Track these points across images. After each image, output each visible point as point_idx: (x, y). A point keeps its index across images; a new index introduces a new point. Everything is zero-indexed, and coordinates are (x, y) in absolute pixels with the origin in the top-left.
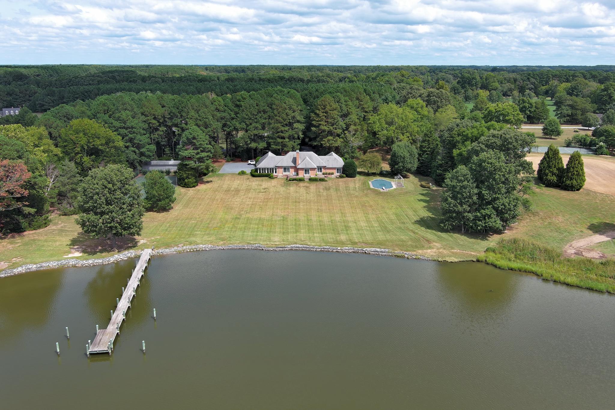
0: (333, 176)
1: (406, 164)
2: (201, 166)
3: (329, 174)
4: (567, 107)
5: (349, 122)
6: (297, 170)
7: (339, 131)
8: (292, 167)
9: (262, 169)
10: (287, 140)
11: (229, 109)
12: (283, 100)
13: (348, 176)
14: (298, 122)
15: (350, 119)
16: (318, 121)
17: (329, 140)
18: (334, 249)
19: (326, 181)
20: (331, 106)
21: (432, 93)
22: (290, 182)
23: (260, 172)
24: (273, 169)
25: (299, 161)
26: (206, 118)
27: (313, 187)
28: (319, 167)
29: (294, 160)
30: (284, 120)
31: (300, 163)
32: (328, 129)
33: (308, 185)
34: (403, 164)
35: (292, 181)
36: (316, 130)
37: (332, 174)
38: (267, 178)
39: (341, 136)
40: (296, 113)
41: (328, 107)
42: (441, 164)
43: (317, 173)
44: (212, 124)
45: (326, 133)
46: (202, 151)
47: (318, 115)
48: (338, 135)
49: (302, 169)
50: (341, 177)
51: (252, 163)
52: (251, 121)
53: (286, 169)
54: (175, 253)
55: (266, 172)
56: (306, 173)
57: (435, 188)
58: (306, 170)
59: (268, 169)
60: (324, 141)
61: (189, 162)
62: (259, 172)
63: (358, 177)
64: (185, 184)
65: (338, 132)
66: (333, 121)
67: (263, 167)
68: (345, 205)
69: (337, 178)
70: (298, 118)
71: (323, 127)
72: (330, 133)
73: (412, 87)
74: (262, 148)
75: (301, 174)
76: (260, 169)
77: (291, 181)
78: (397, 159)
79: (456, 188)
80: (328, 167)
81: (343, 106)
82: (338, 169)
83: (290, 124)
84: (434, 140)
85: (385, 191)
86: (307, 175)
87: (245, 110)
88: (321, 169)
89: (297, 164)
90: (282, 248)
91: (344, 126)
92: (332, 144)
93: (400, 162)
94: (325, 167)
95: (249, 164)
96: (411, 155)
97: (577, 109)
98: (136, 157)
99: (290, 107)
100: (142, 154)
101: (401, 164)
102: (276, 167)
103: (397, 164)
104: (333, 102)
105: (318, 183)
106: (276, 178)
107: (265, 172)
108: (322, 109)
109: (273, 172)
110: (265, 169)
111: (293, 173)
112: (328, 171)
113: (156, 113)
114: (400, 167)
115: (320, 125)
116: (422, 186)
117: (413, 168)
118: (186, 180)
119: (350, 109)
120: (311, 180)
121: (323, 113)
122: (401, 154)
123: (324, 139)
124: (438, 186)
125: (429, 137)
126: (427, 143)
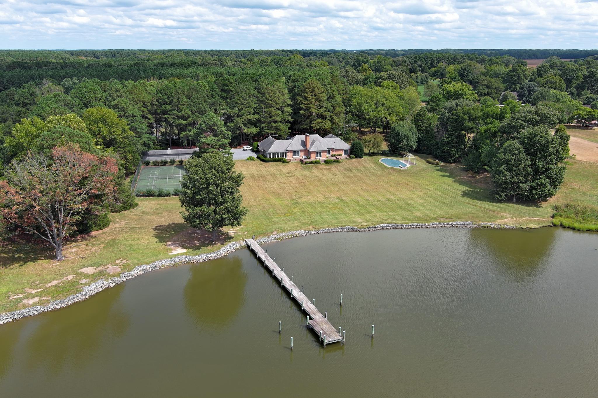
0: (343, 157)
1: (410, 142)
3: (339, 156)
4: (483, 87)
6: (308, 153)
8: (301, 151)
9: (273, 154)
11: (217, 94)
12: (271, 84)
13: (356, 157)
14: (287, 105)
15: (335, 101)
16: (306, 104)
17: (319, 123)
18: (423, 225)
19: (340, 162)
21: (393, 75)
22: (307, 165)
23: (270, 157)
24: (283, 153)
25: (309, 144)
26: (200, 104)
29: (304, 144)
30: (277, 104)
31: (310, 146)
33: (326, 167)
34: (407, 143)
35: (308, 165)
36: (305, 113)
37: (342, 155)
38: (280, 162)
40: (285, 96)
41: (316, 90)
43: (328, 155)
45: (316, 116)
47: (306, 98)
49: (313, 152)
50: (351, 158)
51: (248, 149)
53: (295, 153)
54: (275, 241)
55: (277, 157)
56: (317, 156)
57: (442, 164)
58: (317, 153)
59: (278, 153)
60: (314, 124)
63: (365, 158)
66: (322, 104)
67: (274, 151)
69: (348, 159)
70: (288, 102)
71: (312, 110)
72: (319, 116)
73: (347, 70)
75: (313, 157)
76: (270, 154)
77: (307, 164)
78: (401, 139)
79: (510, 161)
80: (336, 148)
82: (345, 151)
83: (282, 108)
85: (403, 169)
86: (320, 157)
88: (329, 151)
89: (307, 148)
90: (374, 228)
91: (331, 108)
92: (322, 127)
93: (404, 141)
94: (333, 149)
95: (244, 150)
96: (413, 133)
97: (492, 88)
102: (285, 151)
103: (402, 143)
104: (320, 84)
105: (335, 165)
106: (290, 162)
107: (275, 157)
108: (310, 92)
109: (283, 156)
110: (275, 153)
111: (303, 156)
112: (336, 153)
114: (404, 145)
115: (309, 108)
116: (429, 163)
117: (414, 145)
120: (326, 162)
121: (312, 96)
123: (313, 122)
124: (444, 162)
125: (422, 117)
126: (421, 122)
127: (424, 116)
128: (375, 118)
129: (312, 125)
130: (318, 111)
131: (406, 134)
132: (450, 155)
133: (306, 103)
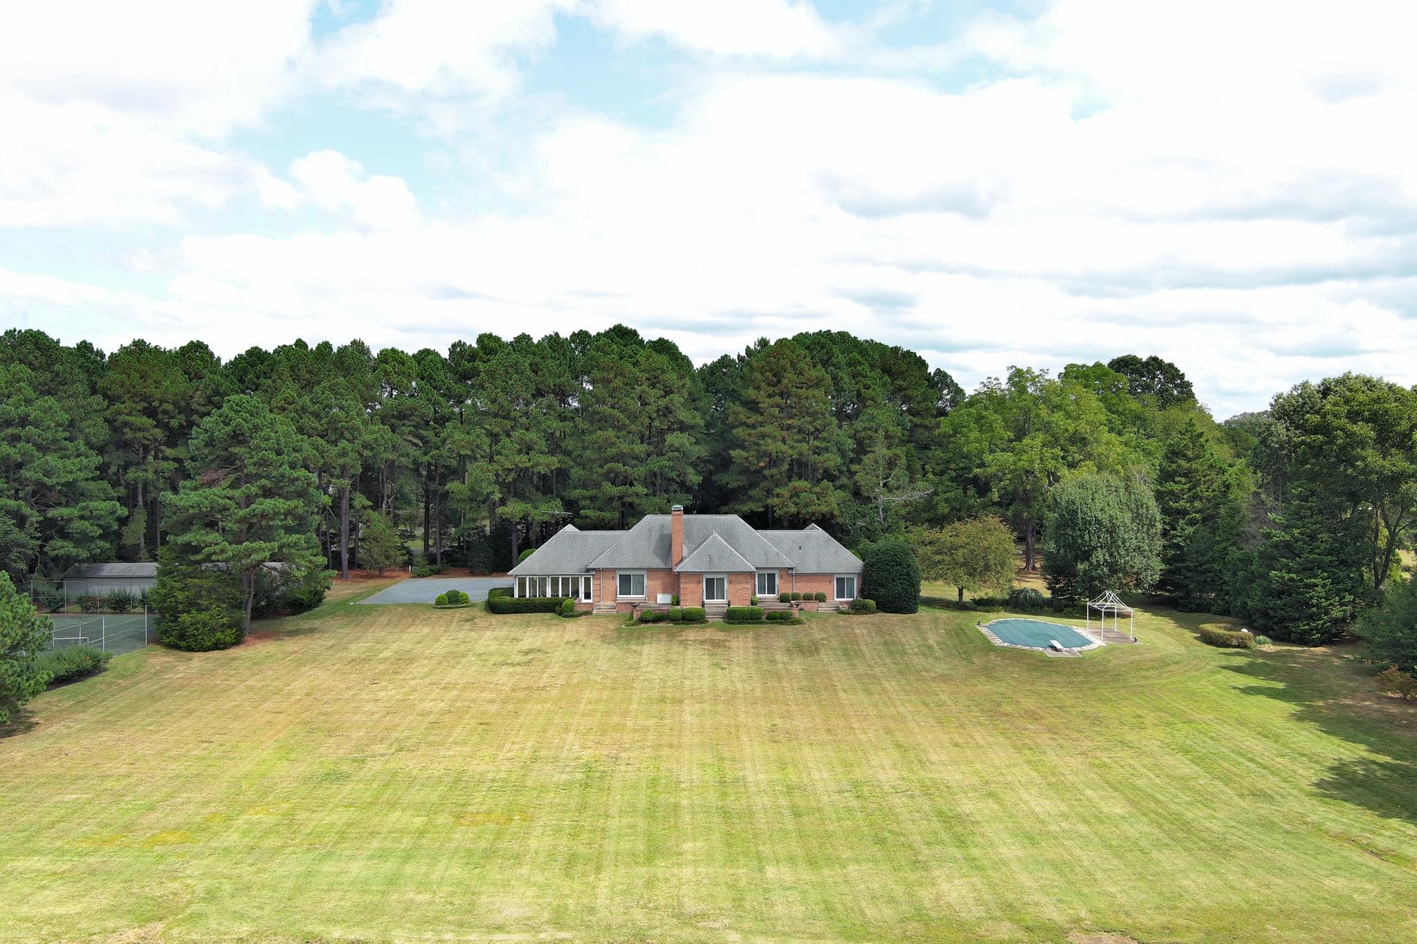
0: (823, 607)
1: (1123, 552)
2: (256, 551)
3: (808, 598)
5: (865, 429)
7: (832, 460)
8: (653, 572)
9: (534, 581)
10: (640, 489)
12: (630, 357)
13: (887, 606)
14: (683, 427)
16: (753, 427)
17: (795, 494)
19: (798, 622)
20: (801, 374)
22: (643, 625)
23: (522, 595)
24: (576, 579)
25: (682, 548)
27: (742, 642)
28: (766, 572)
29: (666, 546)
30: (634, 417)
31: (685, 552)
32: (791, 452)
33: (720, 636)
34: (1111, 555)
35: (650, 625)
36: (747, 459)
37: (821, 598)
38: (551, 614)
39: (838, 483)
40: (675, 397)
41: (789, 378)
42: (1287, 545)
43: (758, 596)
44: (358, 429)
45: (786, 467)
46: (267, 493)
47: (752, 406)
48: (829, 476)
49: (695, 576)
50: (857, 609)
52: (508, 424)
53: (628, 579)
55: (549, 595)
56: (710, 595)
57: (1269, 647)
58: (710, 582)
59: (556, 580)
60: (778, 496)
61: (204, 538)
62: (516, 595)
63: (925, 613)
64: (182, 636)
65: (831, 464)
66: (811, 423)
67: (539, 572)
68: (902, 709)
69: (842, 613)
70: (684, 415)
71: (773, 447)
72: (799, 468)
74: (546, 518)
75: (693, 598)
76: (524, 581)
77: (646, 622)
78: (1082, 537)
80: (800, 569)
81: (844, 375)
82: (840, 581)
83: (653, 437)
84: (1211, 467)
85: (1065, 654)
86: (716, 601)
87: (487, 385)
88: (771, 578)
89: (675, 559)
91: (850, 444)
92: (807, 506)
93: (1095, 548)
94: (788, 572)
96: (1137, 517)
98: (18, 535)
99: (656, 378)
100: (52, 529)
101: (1100, 555)
102: (588, 570)
103: (1086, 556)
104: (808, 359)
105: (763, 629)
106: (587, 614)
107: (543, 592)
108: (769, 385)
109: (576, 593)
110: (544, 580)
111: (659, 593)
112: (802, 588)
113: (158, 394)
115: (763, 436)
116: (1208, 639)
117: (1149, 572)
118: (185, 618)
119: (867, 387)
120: (734, 618)
121: (770, 396)
122: (1099, 515)
123: (777, 490)
124: (1277, 639)
125: (1189, 460)
126: (1183, 480)
127: (1198, 457)
128: (1009, 476)
129: (769, 501)
130: (792, 448)
131: (1104, 518)
132: (1308, 605)
133: (751, 421)
